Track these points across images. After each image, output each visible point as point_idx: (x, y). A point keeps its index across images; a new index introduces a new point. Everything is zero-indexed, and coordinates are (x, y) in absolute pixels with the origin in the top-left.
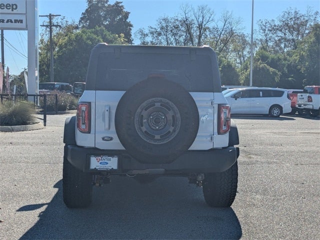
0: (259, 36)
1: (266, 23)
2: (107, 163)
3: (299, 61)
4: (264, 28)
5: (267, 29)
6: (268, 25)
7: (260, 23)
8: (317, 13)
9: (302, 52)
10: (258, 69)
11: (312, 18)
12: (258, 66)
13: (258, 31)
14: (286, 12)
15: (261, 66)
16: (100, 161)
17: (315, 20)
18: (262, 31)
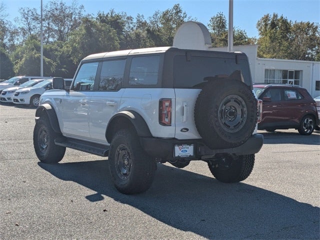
0: (21, 24)
1: (28, 12)
2: (187, 151)
3: (72, 53)
4: (26, 16)
5: (29, 18)
6: (30, 13)
7: (22, 11)
8: (82, 7)
9: (74, 44)
10: (33, 59)
11: (77, 12)
12: (33, 56)
13: (20, 19)
14: (52, 3)
15: (36, 56)
16: (182, 150)
17: (79, 13)
18: (24, 19)
